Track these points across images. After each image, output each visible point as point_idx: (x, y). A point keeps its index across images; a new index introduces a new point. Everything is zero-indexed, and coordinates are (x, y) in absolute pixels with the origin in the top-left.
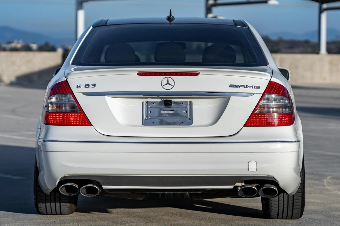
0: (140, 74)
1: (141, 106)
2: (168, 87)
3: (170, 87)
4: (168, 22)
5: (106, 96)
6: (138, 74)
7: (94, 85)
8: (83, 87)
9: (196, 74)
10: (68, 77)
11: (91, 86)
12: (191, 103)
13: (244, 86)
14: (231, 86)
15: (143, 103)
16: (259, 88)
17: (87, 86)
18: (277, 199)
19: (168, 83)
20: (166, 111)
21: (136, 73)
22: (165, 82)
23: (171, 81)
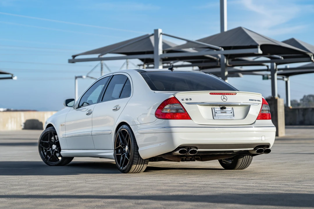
1: (211, 110)
2: (224, 100)
3: (225, 100)
5: (197, 105)
6: (210, 94)
8: (185, 100)
10: (176, 95)
11: (189, 99)
12: (233, 108)
13: (255, 100)
15: (212, 108)
17: (187, 99)
19: (224, 98)
22: (223, 98)
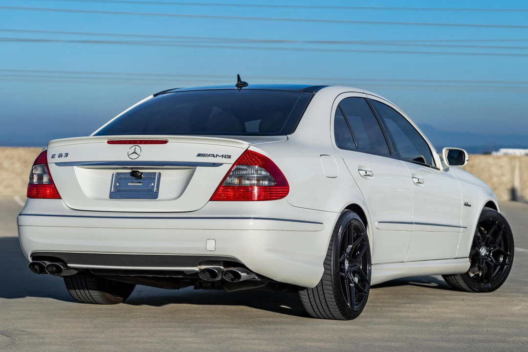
0: (109, 142)
1: (111, 178)
2: (134, 156)
3: (137, 156)
4: (237, 88)
5: (75, 167)
7: (67, 155)
8: (57, 156)
9: (165, 142)
11: (64, 155)
12: (160, 174)
13: (214, 156)
14: (199, 155)
15: (113, 175)
16: (230, 157)
17: (60, 156)
18: (306, 293)
19: (135, 152)
20: (133, 184)
21: (106, 141)
23: (138, 151)
